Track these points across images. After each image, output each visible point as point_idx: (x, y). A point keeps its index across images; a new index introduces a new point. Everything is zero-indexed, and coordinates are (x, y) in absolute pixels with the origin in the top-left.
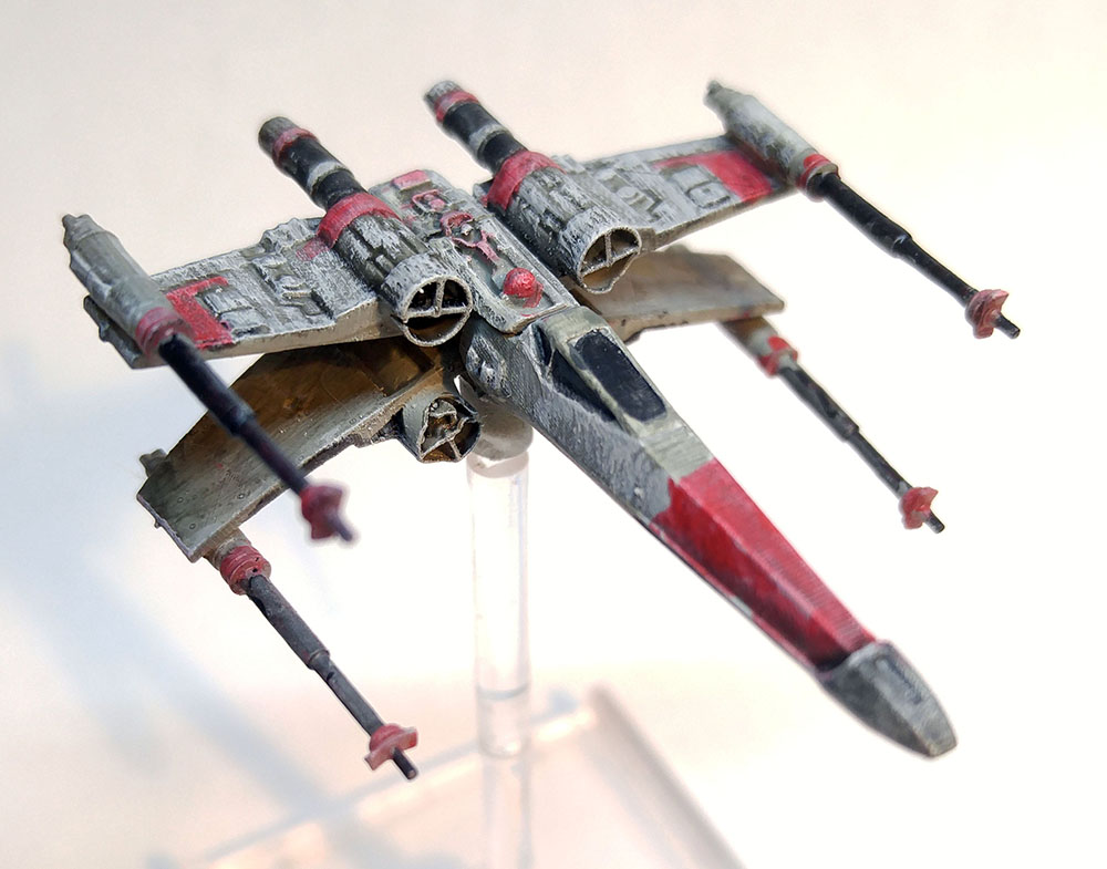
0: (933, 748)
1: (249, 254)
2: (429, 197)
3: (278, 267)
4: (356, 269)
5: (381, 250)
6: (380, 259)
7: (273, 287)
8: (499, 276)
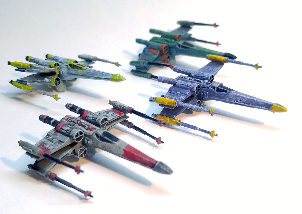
0: (170, 173)
1: (46, 138)
2: (71, 119)
3: (52, 138)
4: (64, 134)
5: (67, 130)
6: (68, 132)
7: (53, 141)
8: (87, 127)
